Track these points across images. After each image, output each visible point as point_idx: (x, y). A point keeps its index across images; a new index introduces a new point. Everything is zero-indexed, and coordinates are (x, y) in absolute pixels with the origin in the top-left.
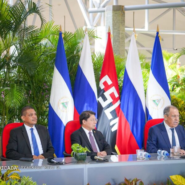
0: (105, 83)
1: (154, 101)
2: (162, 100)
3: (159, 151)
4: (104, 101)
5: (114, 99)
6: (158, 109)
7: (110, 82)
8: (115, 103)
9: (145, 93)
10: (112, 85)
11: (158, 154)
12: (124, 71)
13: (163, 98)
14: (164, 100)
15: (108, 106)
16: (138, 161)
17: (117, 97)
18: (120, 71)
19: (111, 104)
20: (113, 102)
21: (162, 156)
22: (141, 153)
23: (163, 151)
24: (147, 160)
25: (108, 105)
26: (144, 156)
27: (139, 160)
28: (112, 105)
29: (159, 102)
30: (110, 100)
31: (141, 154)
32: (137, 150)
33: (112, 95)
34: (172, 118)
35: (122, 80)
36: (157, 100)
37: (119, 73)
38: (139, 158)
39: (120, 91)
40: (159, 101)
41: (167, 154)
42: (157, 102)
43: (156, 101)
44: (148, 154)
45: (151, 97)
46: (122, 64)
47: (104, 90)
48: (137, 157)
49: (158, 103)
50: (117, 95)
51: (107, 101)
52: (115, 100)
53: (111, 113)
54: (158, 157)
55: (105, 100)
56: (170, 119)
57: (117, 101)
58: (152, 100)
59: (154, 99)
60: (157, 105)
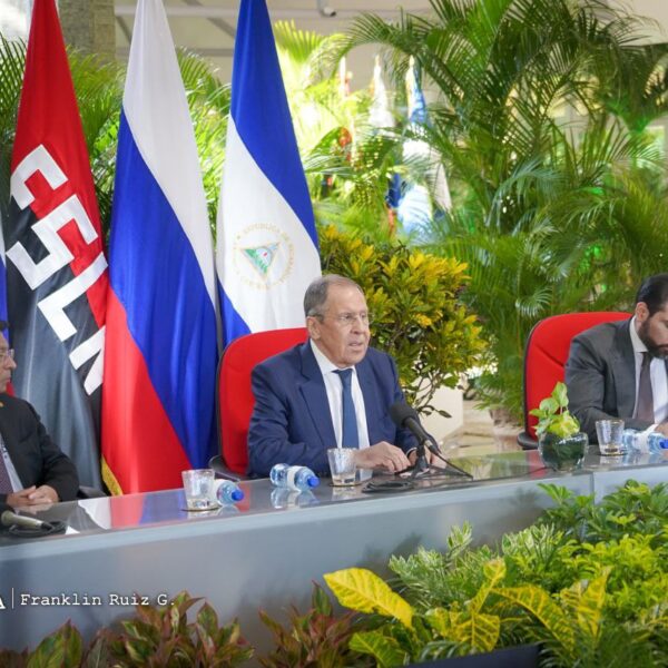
1: (251, 252)
2: (282, 249)
3: (278, 467)
4: (37, 260)
5: (81, 250)
6: (268, 288)
7: (56, 178)
8: (84, 268)
9: (213, 219)
10: (67, 191)
11: (275, 482)
12: (118, 124)
13: (287, 239)
14: (290, 246)
15: (54, 283)
16: (191, 521)
17: (93, 243)
18: (101, 126)
19: (68, 271)
20: (74, 261)
21: (293, 491)
22: (202, 485)
23: (295, 469)
24: (227, 514)
25: (54, 275)
26: (218, 494)
27: (196, 514)
28: (73, 276)
29: (272, 257)
30: (60, 255)
31: (204, 489)
32: (184, 473)
33: (69, 234)
34: (338, 324)
35: (110, 163)
36: (264, 247)
37: (97, 134)
38: (195, 504)
39: (104, 212)
40: (270, 251)
41: (309, 482)
42: (261, 257)
43: (260, 254)
44: (231, 486)
45: (239, 237)
46: (108, 92)
47: (35, 213)
48: (185, 503)
49: (265, 260)
50: (89, 234)
51: (48, 258)
52: (82, 253)
53: (66, 310)
54: (275, 496)
55: (41, 254)
56: (332, 331)
57: (92, 259)
58: (242, 250)
59: (250, 246)
60: (265, 271)
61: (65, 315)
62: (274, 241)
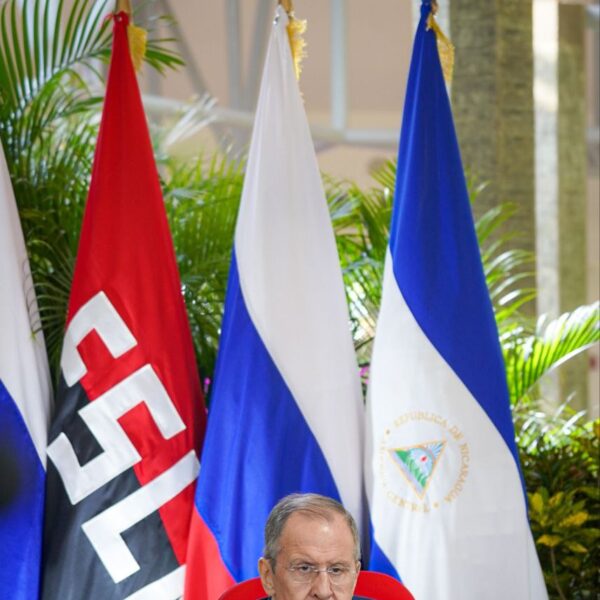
0: (92, 347)
1: (403, 455)
4: (83, 460)
5: (153, 446)
6: (426, 510)
7: (120, 340)
8: (156, 474)
10: (137, 359)
15: (109, 495)
19: (130, 481)
20: (140, 463)
25: (108, 485)
28: (137, 486)
29: (434, 463)
30: (119, 454)
33: (137, 425)
36: (421, 448)
40: (431, 454)
42: (418, 462)
43: (416, 458)
45: (388, 432)
47: (86, 393)
49: (423, 467)
50: (170, 422)
52: (156, 452)
53: (126, 536)
55: (90, 451)
58: (390, 451)
59: (403, 446)
60: (423, 484)
61: (122, 542)
62: (438, 439)
